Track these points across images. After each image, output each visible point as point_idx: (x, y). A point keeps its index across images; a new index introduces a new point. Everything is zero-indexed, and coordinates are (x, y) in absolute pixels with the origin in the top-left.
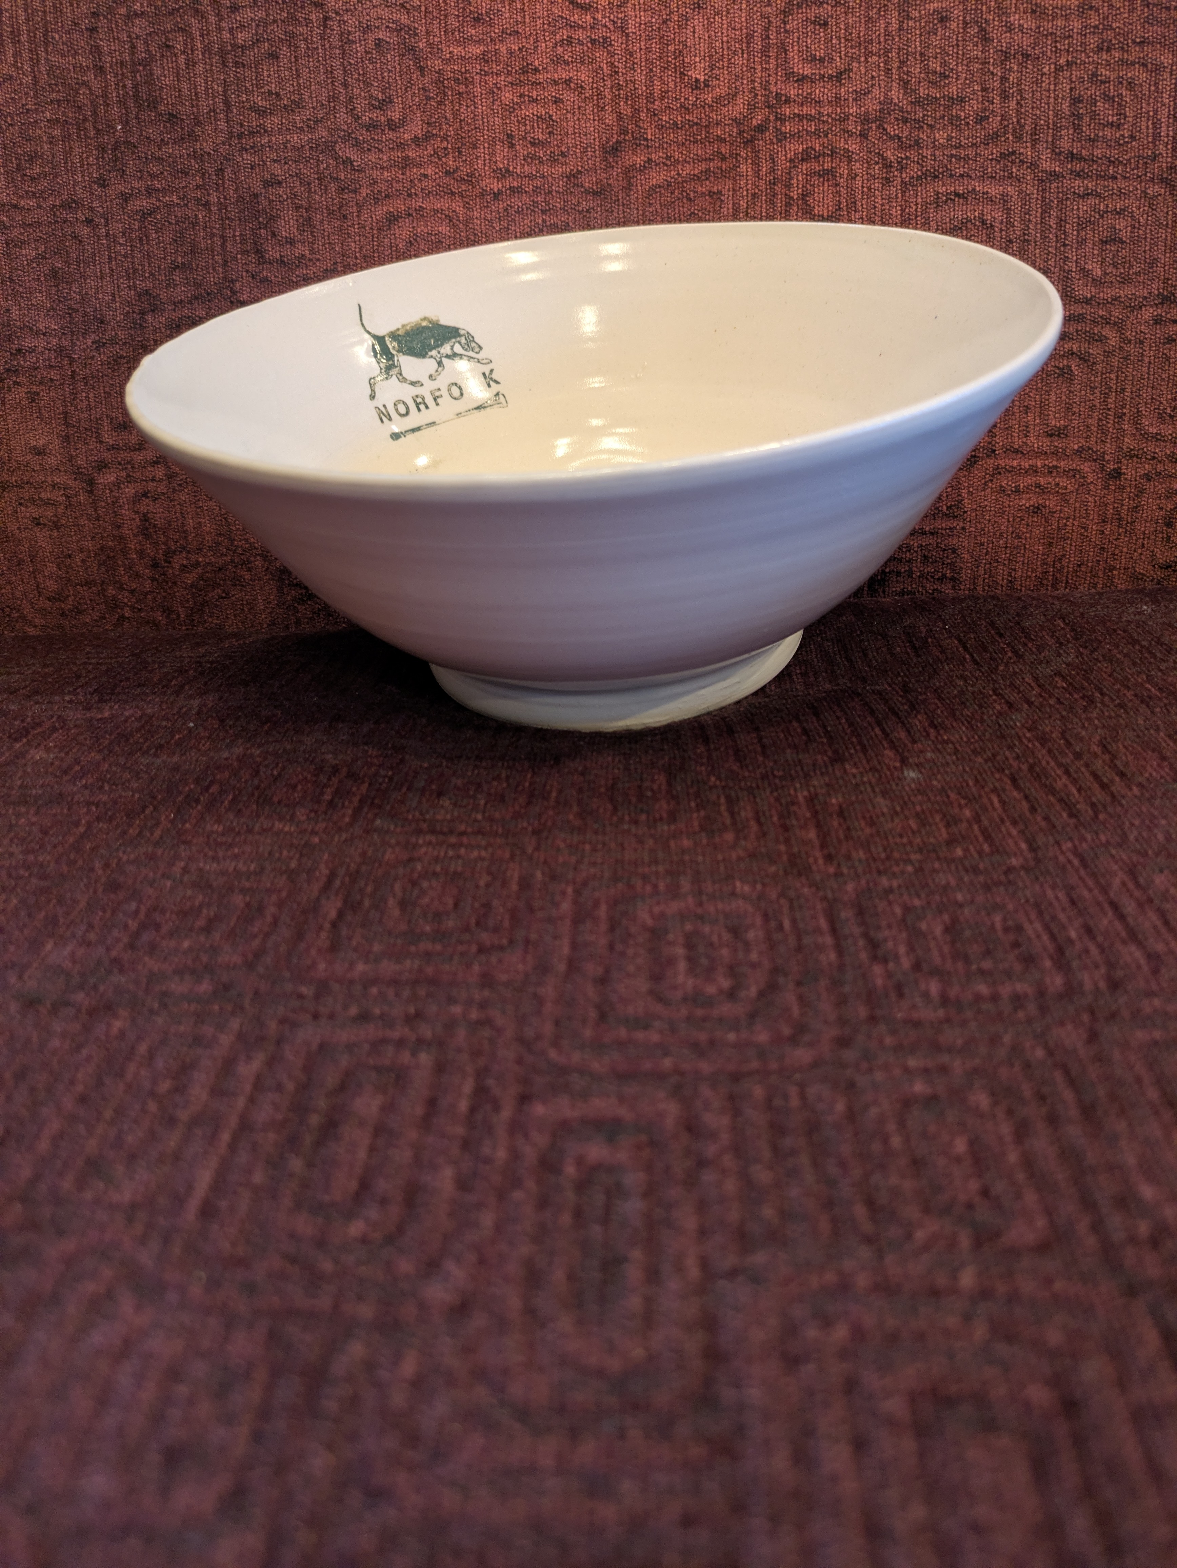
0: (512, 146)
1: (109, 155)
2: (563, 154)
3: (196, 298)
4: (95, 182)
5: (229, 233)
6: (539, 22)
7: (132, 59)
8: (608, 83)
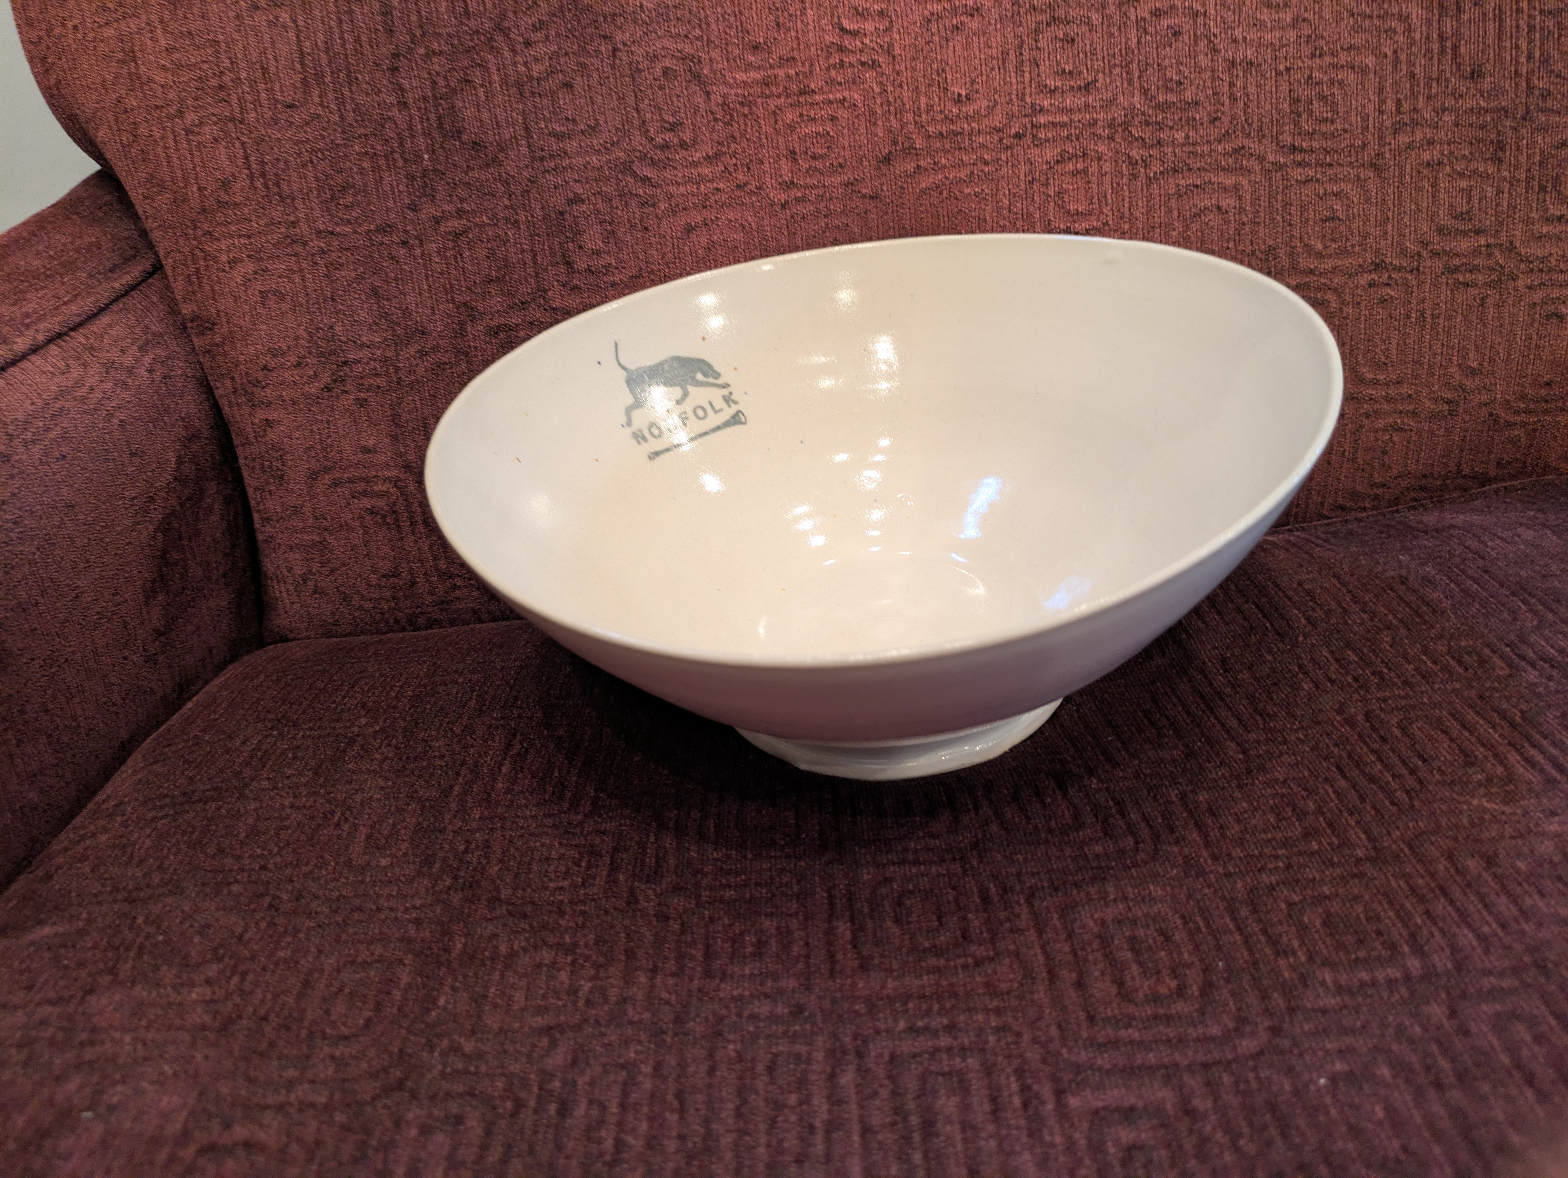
0: (796, 160)
1: (419, 181)
2: (841, 165)
3: (511, 308)
4: (408, 208)
5: (538, 248)
6: (813, 49)
7: (434, 95)
8: (878, 101)
